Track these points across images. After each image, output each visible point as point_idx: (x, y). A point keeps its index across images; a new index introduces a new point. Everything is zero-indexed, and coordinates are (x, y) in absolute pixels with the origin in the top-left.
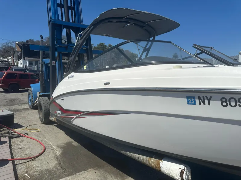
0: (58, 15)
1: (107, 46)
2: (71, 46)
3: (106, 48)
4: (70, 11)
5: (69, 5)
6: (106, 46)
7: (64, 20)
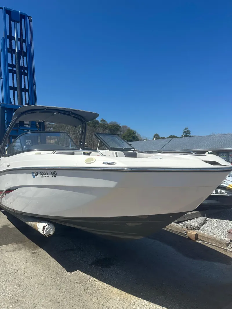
0: (11, 98)
1: (100, 121)
2: (21, 129)
3: (98, 124)
4: (23, 93)
5: (23, 87)
6: (98, 121)
7: (17, 104)
